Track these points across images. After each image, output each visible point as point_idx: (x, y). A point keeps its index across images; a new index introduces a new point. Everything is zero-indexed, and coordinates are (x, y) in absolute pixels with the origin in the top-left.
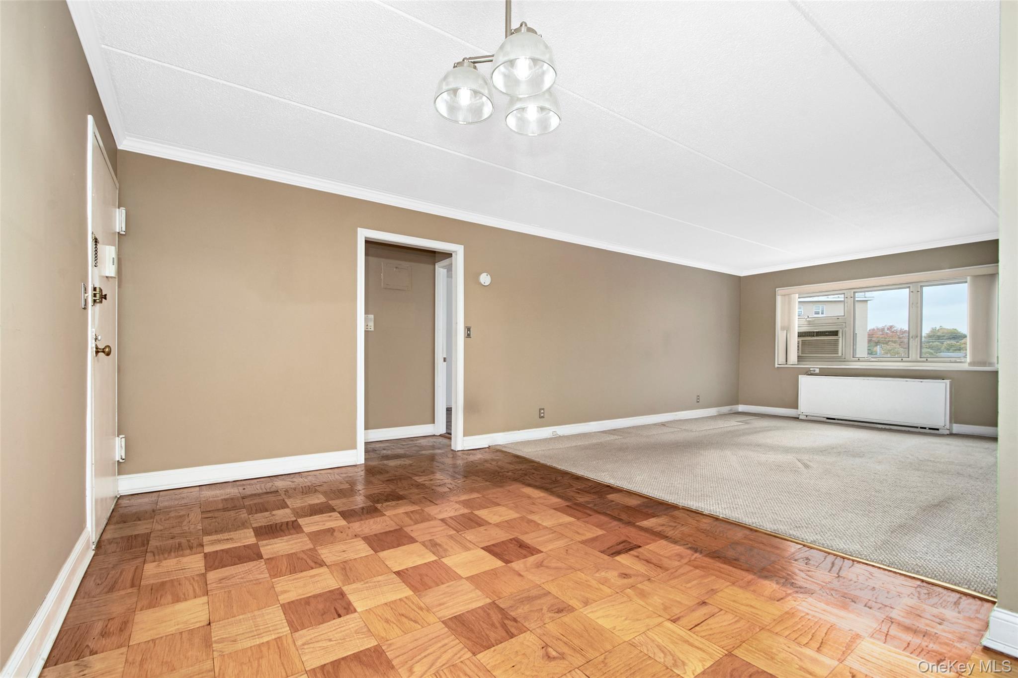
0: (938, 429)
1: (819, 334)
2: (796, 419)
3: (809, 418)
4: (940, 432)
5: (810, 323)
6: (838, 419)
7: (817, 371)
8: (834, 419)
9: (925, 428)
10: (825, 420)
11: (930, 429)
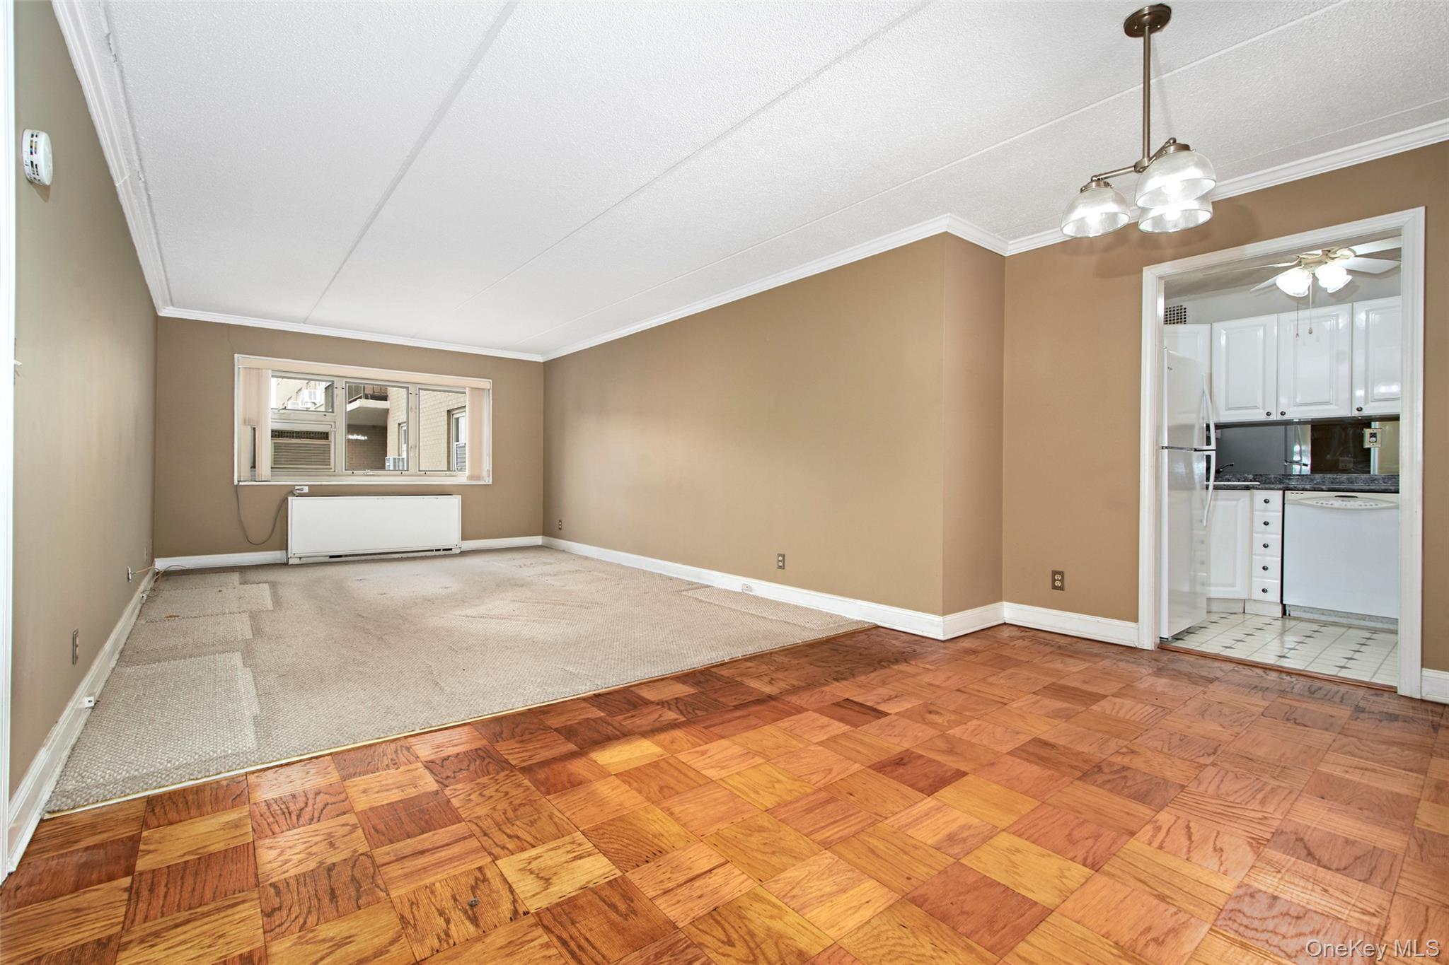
0: (451, 549)
1: (300, 435)
2: (285, 565)
3: (304, 561)
4: (454, 552)
5: (283, 418)
6: (346, 556)
7: (306, 490)
8: (340, 556)
9: (439, 550)
10: (327, 559)
11: (444, 550)
